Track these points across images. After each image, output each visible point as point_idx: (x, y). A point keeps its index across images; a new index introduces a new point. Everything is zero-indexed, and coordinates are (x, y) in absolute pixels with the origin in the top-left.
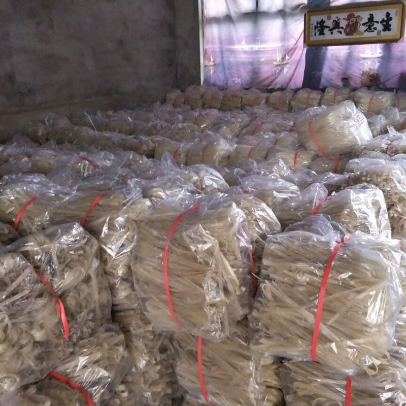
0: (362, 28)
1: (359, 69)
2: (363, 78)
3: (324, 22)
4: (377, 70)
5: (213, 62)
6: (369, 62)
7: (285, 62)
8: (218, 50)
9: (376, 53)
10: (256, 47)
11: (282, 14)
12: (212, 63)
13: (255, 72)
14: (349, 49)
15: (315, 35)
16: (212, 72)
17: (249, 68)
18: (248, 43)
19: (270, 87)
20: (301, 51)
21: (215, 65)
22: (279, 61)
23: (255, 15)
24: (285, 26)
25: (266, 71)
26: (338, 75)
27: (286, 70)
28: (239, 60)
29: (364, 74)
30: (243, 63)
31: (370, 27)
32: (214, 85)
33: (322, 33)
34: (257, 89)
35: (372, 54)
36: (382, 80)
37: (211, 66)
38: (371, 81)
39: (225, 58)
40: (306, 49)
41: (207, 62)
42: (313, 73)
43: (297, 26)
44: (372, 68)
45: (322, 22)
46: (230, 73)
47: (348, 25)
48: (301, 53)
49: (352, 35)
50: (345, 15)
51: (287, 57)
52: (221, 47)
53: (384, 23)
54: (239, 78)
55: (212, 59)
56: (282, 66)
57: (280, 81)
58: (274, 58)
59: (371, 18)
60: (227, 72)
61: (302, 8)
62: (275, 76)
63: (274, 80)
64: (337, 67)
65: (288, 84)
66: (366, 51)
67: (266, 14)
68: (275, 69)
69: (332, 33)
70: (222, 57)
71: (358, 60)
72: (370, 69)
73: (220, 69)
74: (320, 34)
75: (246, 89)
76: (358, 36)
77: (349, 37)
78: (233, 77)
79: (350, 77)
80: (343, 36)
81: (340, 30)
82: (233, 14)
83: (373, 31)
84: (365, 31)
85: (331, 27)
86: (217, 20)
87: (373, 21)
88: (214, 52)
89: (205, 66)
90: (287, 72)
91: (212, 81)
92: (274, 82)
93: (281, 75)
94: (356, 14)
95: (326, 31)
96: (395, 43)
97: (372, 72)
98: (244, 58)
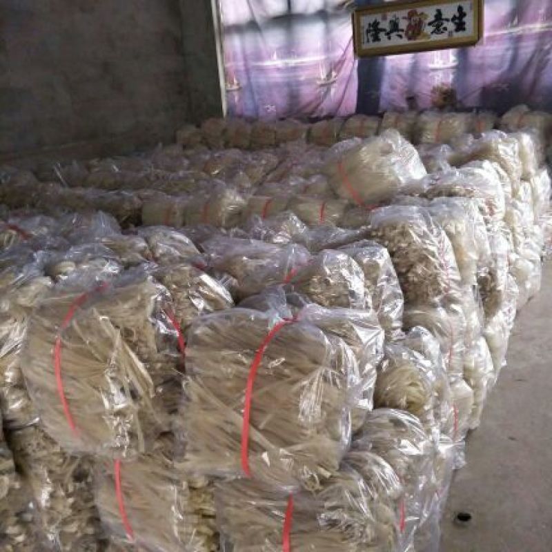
0: (428, 30)
1: (429, 84)
2: (434, 95)
3: (378, 23)
4: (452, 85)
5: (238, 84)
6: (440, 74)
7: (332, 80)
8: (242, 68)
9: (449, 61)
10: (292, 62)
11: (323, 15)
12: (235, 87)
13: (293, 96)
14: (414, 58)
15: (368, 41)
16: (236, 99)
17: (285, 90)
18: (281, 57)
19: (314, 116)
20: (351, 64)
21: (239, 89)
22: (324, 79)
23: (288, 19)
24: (328, 31)
25: (307, 94)
26: (402, 95)
27: (333, 91)
28: (272, 81)
29: (434, 90)
30: (277, 85)
31: (438, 27)
32: (240, 116)
33: (376, 39)
34: (297, 118)
35: (444, 64)
36: (459, 97)
37: (234, 90)
38: (445, 99)
39: (252, 80)
40: (357, 61)
41: (229, 85)
42: (369, 93)
43: (344, 31)
44: (444, 81)
45: (376, 24)
46: (260, 99)
47: (409, 27)
48: (351, 66)
49: (415, 39)
50: (405, 13)
51: (334, 74)
52: (245, 65)
53: (457, 21)
54: (274, 105)
55: (235, 81)
56: (327, 85)
57: (327, 106)
58: (317, 75)
59: (439, 16)
60: (257, 97)
61: (349, 6)
62: (319, 99)
63: (318, 105)
64: (400, 83)
65: (337, 109)
66: (436, 60)
67: (302, 18)
68: (318, 91)
69: (389, 38)
70: (249, 78)
71: (427, 72)
72: (443, 84)
73: (247, 94)
74: (374, 41)
75: (282, 119)
76: (423, 40)
77: (412, 42)
78: (264, 104)
79: (418, 96)
80: (404, 41)
81: (400, 33)
82: (258, 19)
83: (442, 32)
84: (432, 33)
85: (388, 29)
86: (238, 29)
87: (441, 19)
88: (237, 71)
89: (228, 91)
90: (335, 93)
91: (238, 110)
92: (320, 108)
93: (327, 99)
94: (419, 10)
95: (382, 35)
96: (473, 48)
97: (445, 88)
98: (277, 77)
